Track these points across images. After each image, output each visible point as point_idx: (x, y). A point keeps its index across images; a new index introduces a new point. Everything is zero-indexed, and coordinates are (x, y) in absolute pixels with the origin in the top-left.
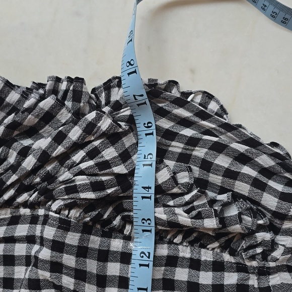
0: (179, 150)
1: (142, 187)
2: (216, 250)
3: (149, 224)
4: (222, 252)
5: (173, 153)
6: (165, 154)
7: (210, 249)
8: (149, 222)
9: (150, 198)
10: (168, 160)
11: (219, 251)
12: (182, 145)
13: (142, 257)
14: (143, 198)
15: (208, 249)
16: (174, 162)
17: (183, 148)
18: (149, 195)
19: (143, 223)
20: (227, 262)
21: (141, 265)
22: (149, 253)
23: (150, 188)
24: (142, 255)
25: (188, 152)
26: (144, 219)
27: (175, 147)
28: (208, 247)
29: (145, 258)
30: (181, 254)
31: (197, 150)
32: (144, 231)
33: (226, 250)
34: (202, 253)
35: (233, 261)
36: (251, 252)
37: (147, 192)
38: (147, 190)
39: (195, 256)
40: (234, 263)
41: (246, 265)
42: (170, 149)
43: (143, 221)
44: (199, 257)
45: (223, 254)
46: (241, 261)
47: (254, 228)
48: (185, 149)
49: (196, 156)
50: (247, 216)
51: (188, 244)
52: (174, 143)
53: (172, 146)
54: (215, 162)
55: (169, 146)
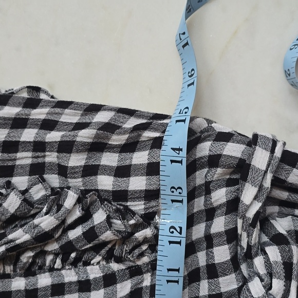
0: (29, 161)
1: (171, 148)
2: (101, 263)
3: (180, 193)
4: (108, 262)
5: (22, 167)
6: (13, 171)
7: (95, 264)
8: (179, 190)
9: (181, 162)
10: (19, 176)
11: (104, 263)
12: (30, 154)
13: (172, 232)
14: (172, 161)
15: (93, 264)
16: (27, 177)
17: (32, 157)
18: (179, 159)
19: (173, 192)
20: (118, 271)
21: (170, 242)
22: (181, 228)
23: (181, 150)
24: (172, 230)
25: (40, 160)
26: (173, 188)
27: (22, 158)
28: (92, 262)
29: (176, 234)
30: (67, 280)
31: (48, 155)
32: (173, 201)
33: (111, 259)
34: (88, 271)
35: (124, 267)
36: (137, 252)
37: (177, 155)
38: (178, 152)
39: (83, 277)
40: (125, 269)
41: (138, 265)
42: (18, 163)
43: (172, 190)
44: (87, 277)
45: (111, 264)
46: (131, 264)
47: (129, 230)
48: (35, 157)
49: (50, 163)
50: (117, 219)
51: (71, 266)
52: (19, 155)
53: (19, 159)
54: (69, 165)
55: (15, 160)
